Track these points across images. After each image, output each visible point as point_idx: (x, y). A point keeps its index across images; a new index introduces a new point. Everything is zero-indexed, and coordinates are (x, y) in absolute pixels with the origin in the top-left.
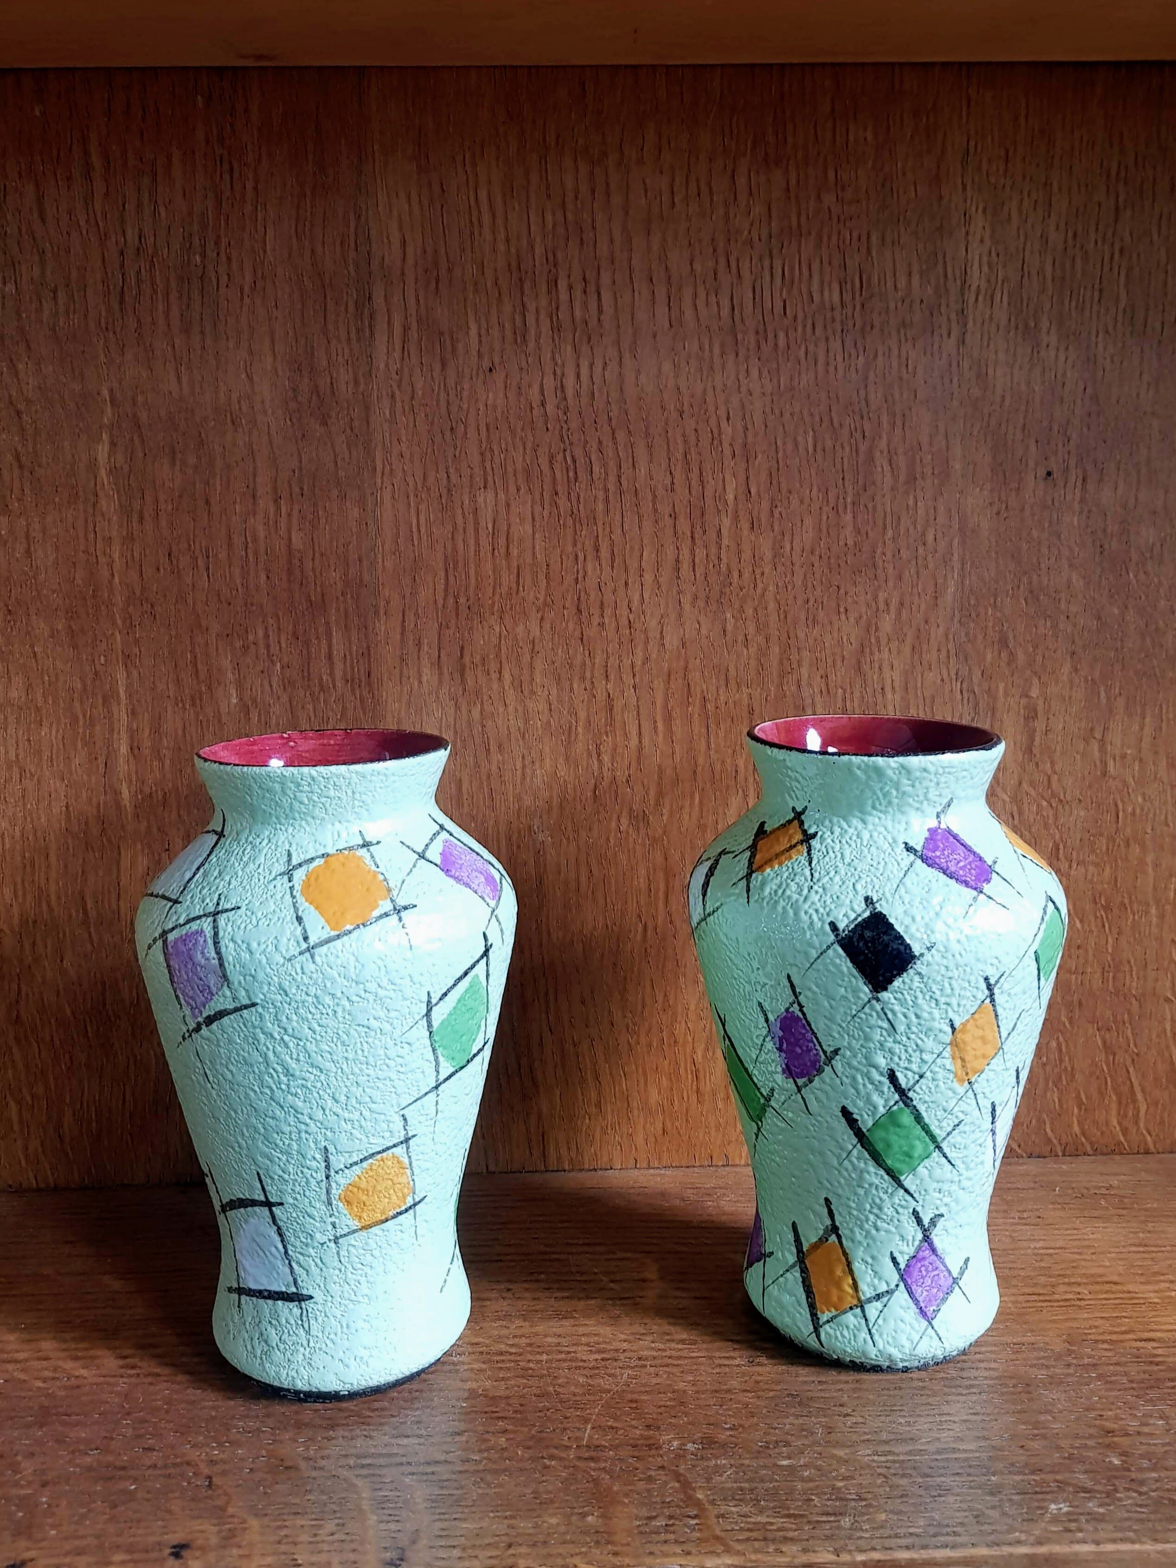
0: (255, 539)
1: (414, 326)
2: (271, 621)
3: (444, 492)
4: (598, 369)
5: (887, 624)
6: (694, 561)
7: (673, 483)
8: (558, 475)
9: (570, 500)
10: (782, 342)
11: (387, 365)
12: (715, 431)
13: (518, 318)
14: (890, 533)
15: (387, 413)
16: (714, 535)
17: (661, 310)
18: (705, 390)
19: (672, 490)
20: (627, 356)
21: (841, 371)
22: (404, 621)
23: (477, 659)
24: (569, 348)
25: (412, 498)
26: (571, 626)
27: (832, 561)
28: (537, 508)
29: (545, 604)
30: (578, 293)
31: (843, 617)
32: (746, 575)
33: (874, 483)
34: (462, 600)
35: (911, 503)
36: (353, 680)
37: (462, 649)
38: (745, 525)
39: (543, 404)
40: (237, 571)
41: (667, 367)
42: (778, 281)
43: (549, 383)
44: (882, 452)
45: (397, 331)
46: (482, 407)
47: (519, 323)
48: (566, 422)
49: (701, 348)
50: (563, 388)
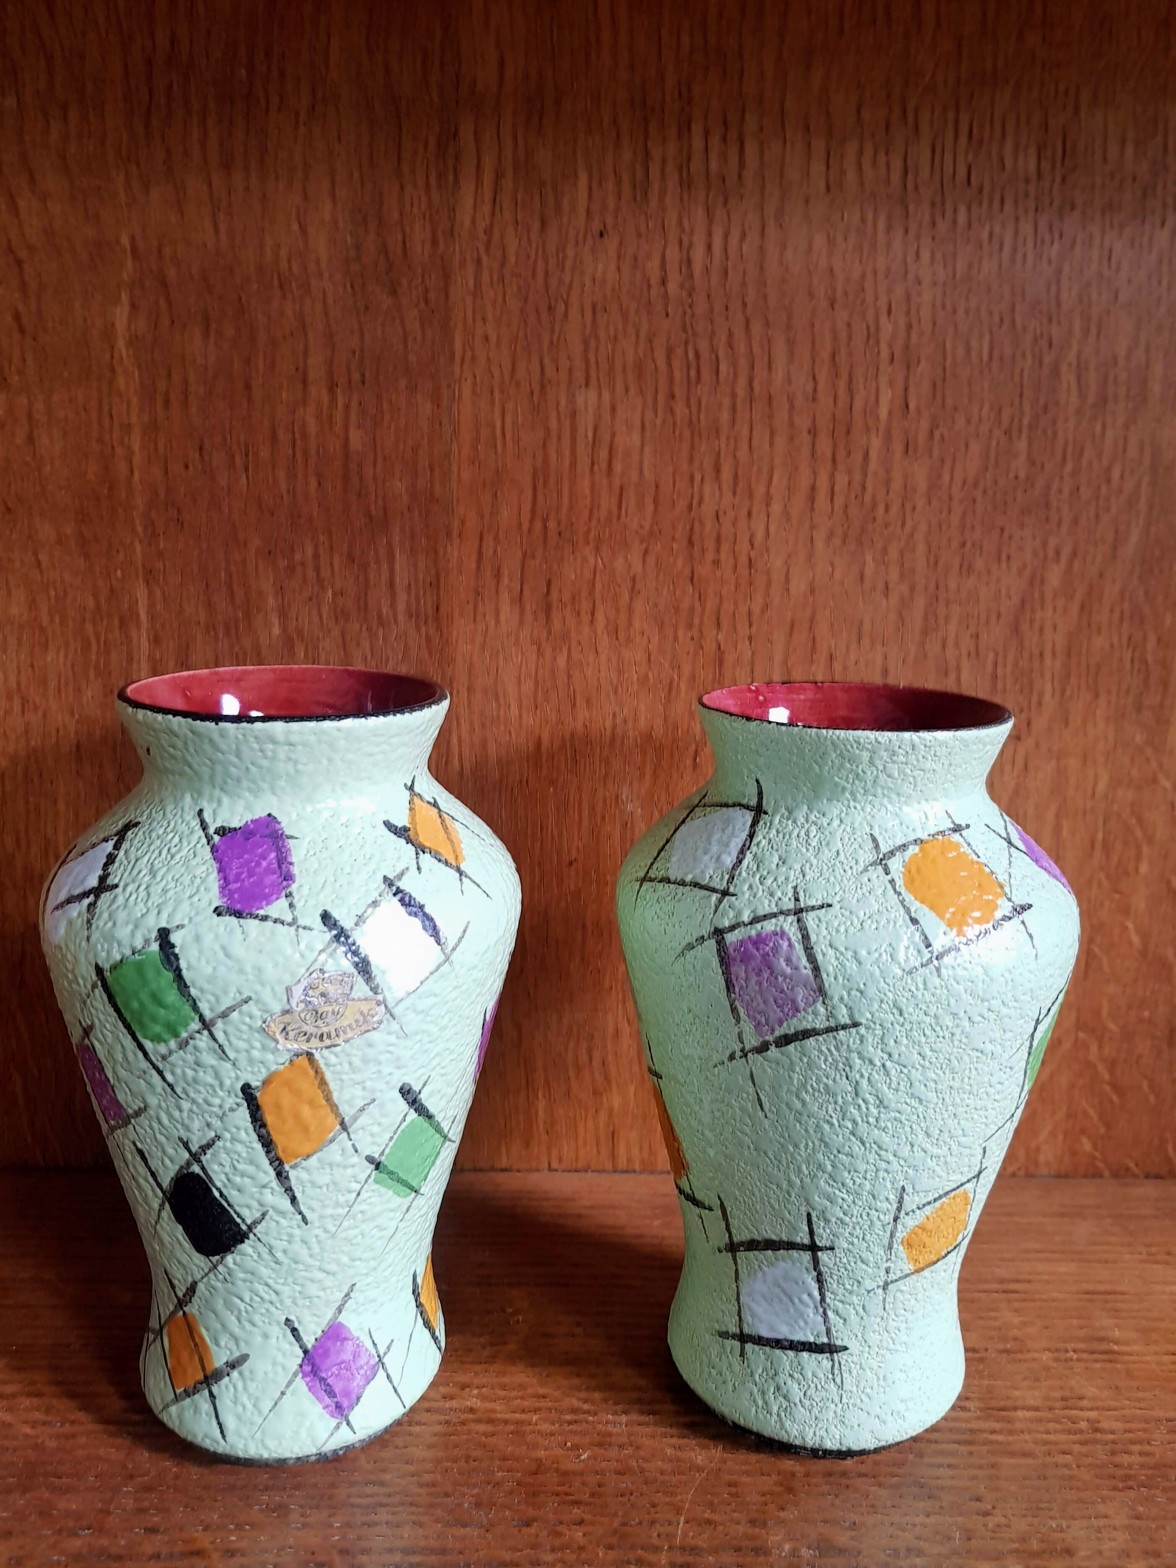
0: (304, 435)
1: (509, 171)
2: (322, 538)
3: (536, 388)
5: (1054, 576)
6: (832, 489)
7: (815, 390)
8: (677, 374)
9: (688, 406)
10: (962, 218)
11: (474, 221)
12: (872, 329)
13: (639, 168)
14: (1069, 467)
15: (471, 283)
16: (858, 457)
17: (818, 167)
18: (863, 275)
19: (814, 399)
20: (771, 225)
21: (1030, 261)
22: (480, 546)
23: (567, 596)
24: (701, 211)
25: (497, 394)
26: (680, 562)
27: (999, 496)
28: (649, 414)
29: (651, 533)
30: (715, 141)
31: (1004, 565)
32: (895, 509)
33: (1057, 403)
34: (552, 525)
35: (1098, 429)
36: (418, 616)
37: (549, 584)
38: (898, 447)
39: (664, 282)
40: (282, 475)
41: (819, 241)
42: (963, 140)
43: (673, 254)
44: (1070, 365)
45: (488, 177)
46: (588, 281)
47: (639, 175)
48: (691, 307)
49: (863, 220)
50: (689, 261)
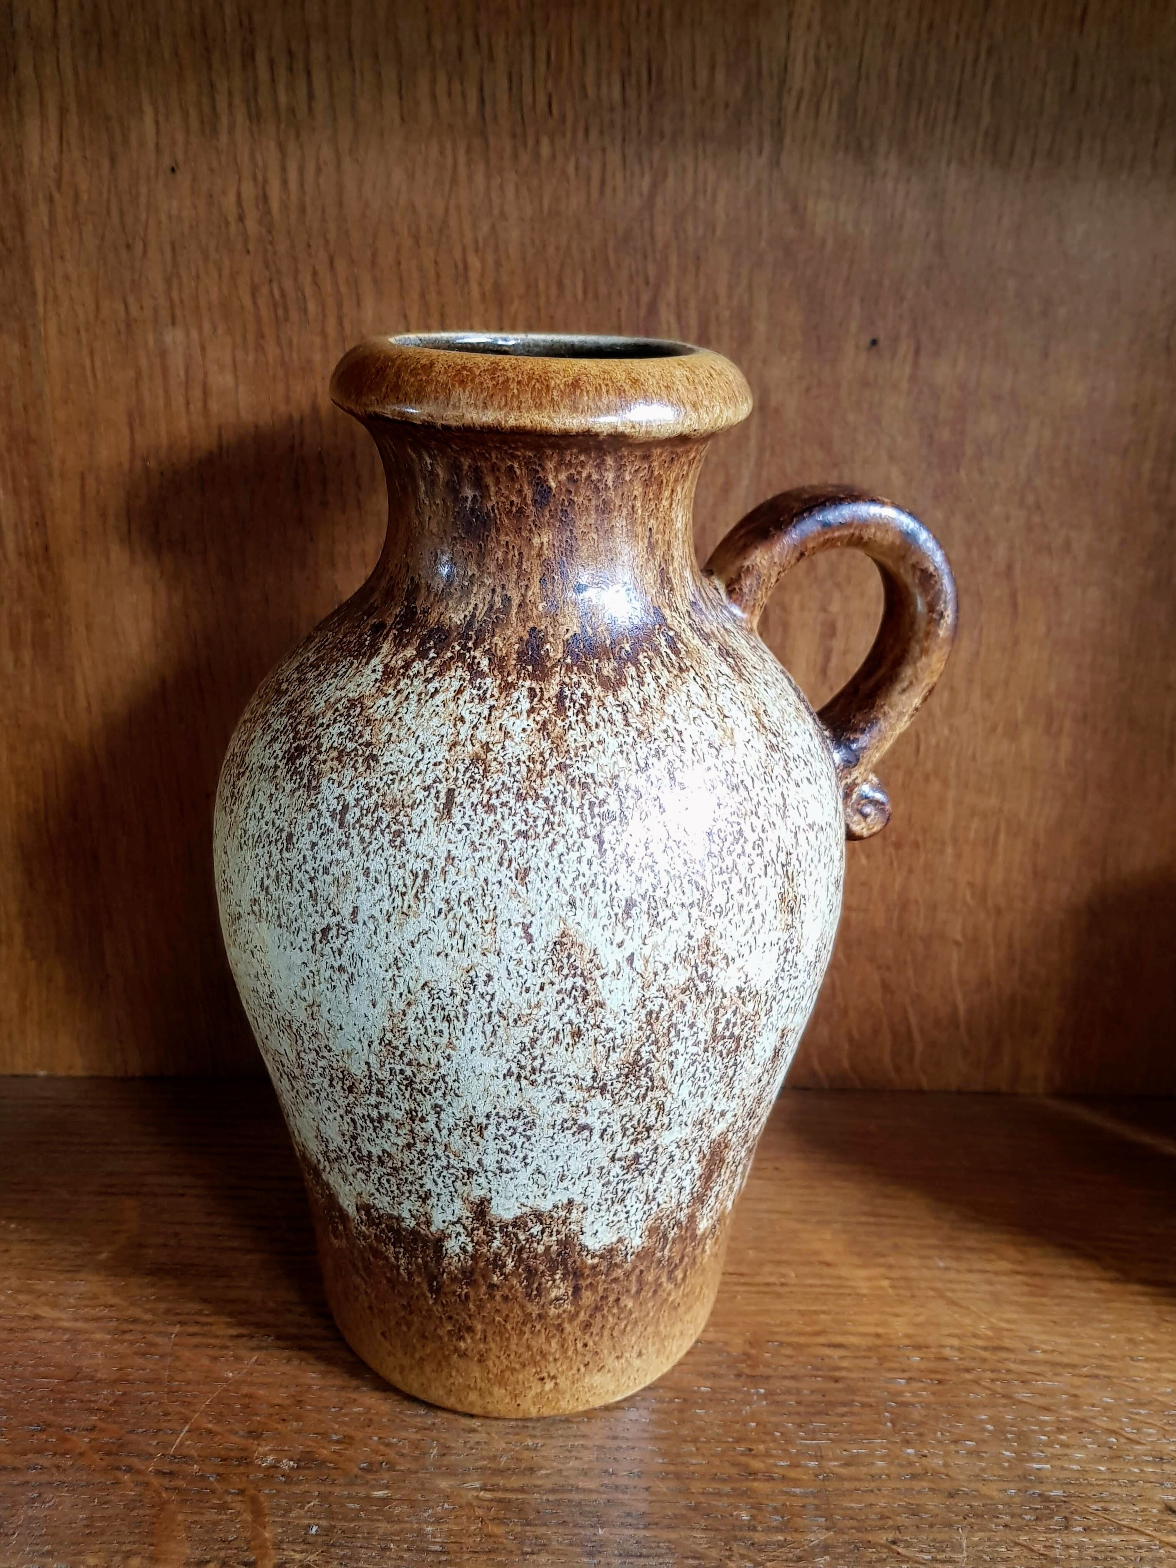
1: (73, 107)
3: (122, 327)
4: (310, 177)
8: (264, 312)
9: (279, 343)
11: (42, 158)
12: (461, 266)
13: (205, 101)
15: (46, 220)
17: (390, 100)
18: (447, 210)
20: (346, 158)
21: (620, 194)
24: (272, 145)
25: (83, 334)
28: (240, 354)
30: (282, 70)
36: (28, 556)
39: (241, 218)
41: (398, 176)
42: (542, 68)
43: (249, 190)
44: (668, 305)
45: (52, 112)
46: (164, 219)
47: (207, 110)
48: (271, 243)
49: (442, 153)
50: (265, 198)
